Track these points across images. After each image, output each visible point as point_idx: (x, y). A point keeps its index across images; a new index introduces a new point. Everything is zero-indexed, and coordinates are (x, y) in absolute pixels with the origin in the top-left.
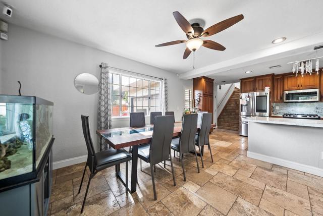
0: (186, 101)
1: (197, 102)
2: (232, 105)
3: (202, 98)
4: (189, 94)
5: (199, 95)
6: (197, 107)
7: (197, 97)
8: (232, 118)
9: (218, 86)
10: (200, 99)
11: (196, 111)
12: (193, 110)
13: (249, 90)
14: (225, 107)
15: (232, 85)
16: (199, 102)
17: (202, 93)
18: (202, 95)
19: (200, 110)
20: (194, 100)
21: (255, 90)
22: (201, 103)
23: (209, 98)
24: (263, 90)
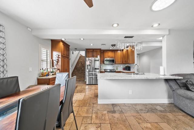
0: (43, 61)
1: (55, 63)
2: (80, 65)
3: (60, 59)
4: (47, 54)
5: (58, 56)
6: (56, 67)
7: (55, 58)
8: (80, 73)
9: (72, 52)
10: (58, 60)
11: (54, 70)
12: (52, 70)
13: (90, 56)
14: (76, 66)
15: (79, 52)
16: (58, 62)
17: (60, 54)
18: (60, 57)
19: (58, 69)
20: (53, 61)
21: (93, 56)
22: (60, 63)
23: (66, 60)
24: (97, 57)
